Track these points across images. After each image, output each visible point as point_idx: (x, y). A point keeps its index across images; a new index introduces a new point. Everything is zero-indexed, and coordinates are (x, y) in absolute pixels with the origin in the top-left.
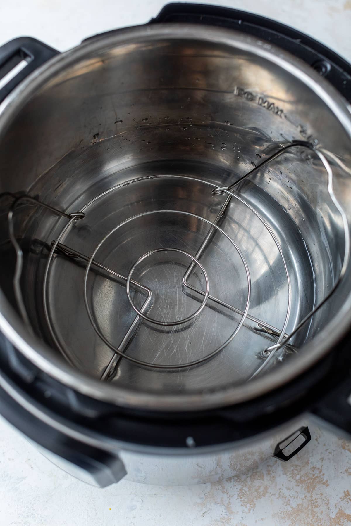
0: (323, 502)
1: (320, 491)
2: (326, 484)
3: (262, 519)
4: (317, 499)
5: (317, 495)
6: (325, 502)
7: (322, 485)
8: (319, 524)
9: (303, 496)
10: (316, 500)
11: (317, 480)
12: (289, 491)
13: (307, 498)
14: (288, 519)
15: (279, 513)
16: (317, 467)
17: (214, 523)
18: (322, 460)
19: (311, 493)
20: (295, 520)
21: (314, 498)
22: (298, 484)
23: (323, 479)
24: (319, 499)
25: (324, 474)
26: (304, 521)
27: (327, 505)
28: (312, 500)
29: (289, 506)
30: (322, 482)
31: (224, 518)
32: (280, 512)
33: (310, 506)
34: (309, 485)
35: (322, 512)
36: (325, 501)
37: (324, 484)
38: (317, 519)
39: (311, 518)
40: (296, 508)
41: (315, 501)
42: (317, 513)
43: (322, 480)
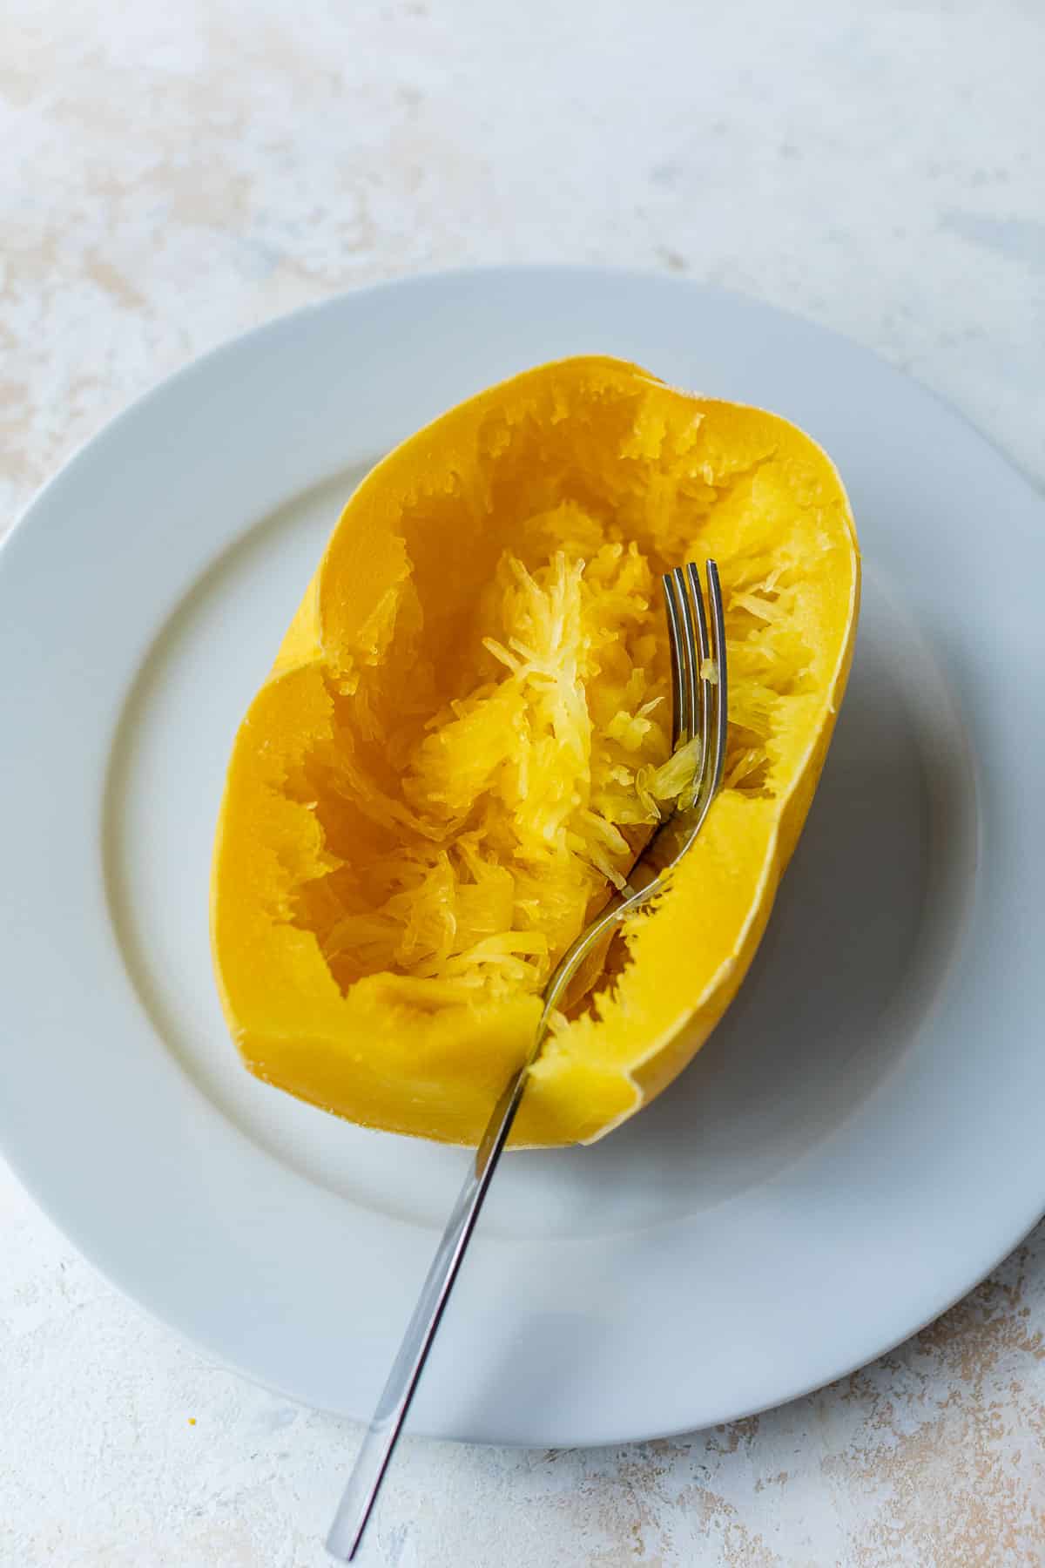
0: (1023, 1418)
1: (1009, 1375)
2: (1034, 1347)
3: (782, 1477)
4: (1000, 1405)
5: (1000, 1389)
6: (1032, 1417)
7: (1018, 1351)
8: (1007, 1502)
9: (947, 1394)
10: (995, 1410)
11: (1000, 1335)
12: (888, 1370)
13: (959, 1402)
14: (883, 1481)
15: (850, 1456)
16: (1003, 1283)
17: (593, 1487)
18: (1023, 1258)
19: (974, 1381)
20: (910, 1481)
21: (986, 1403)
22: (927, 1346)
23: (1022, 1330)
24: (1007, 1404)
25: (1026, 1312)
26: (946, 1488)
27: (1038, 1431)
28: (981, 1410)
29: (888, 1429)
30: (1020, 1342)
31: (634, 1468)
32: (851, 1452)
33: (971, 1432)
34: (971, 1353)
35: (1017, 1457)
36: (1031, 1412)
37: (1025, 1347)
38: (996, 1481)
39: (972, 1480)
40: (917, 1436)
41: (989, 1414)
42: (998, 1459)
43: (1021, 1334)
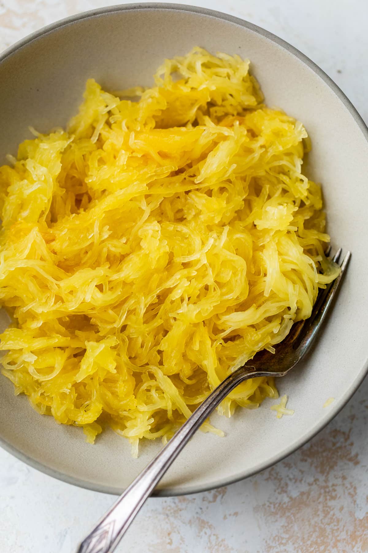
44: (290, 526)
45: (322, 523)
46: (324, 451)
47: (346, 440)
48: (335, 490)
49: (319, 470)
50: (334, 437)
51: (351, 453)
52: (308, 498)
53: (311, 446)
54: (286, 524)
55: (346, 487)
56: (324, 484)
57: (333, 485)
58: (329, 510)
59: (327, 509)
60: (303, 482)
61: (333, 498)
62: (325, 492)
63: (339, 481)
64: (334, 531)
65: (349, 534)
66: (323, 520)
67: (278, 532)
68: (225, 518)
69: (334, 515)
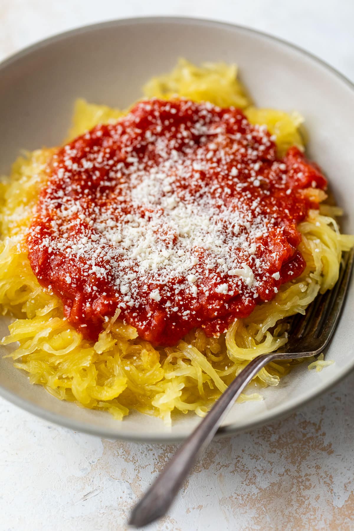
44: (261, 517)
45: (296, 513)
46: (294, 442)
47: (317, 431)
48: (309, 480)
49: (289, 460)
50: (304, 428)
51: (323, 443)
52: (279, 488)
53: (280, 438)
54: (257, 516)
55: (321, 477)
56: (296, 474)
57: (306, 475)
58: (303, 500)
59: (301, 498)
60: (273, 472)
61: (307, 488)
62: (298, 482)
63: (313, 471)
64: (311, 521)
65: (328, 522)
66: (298, 510)
67: (249, 524)
68: (188, 511)
69: (309, 504)
